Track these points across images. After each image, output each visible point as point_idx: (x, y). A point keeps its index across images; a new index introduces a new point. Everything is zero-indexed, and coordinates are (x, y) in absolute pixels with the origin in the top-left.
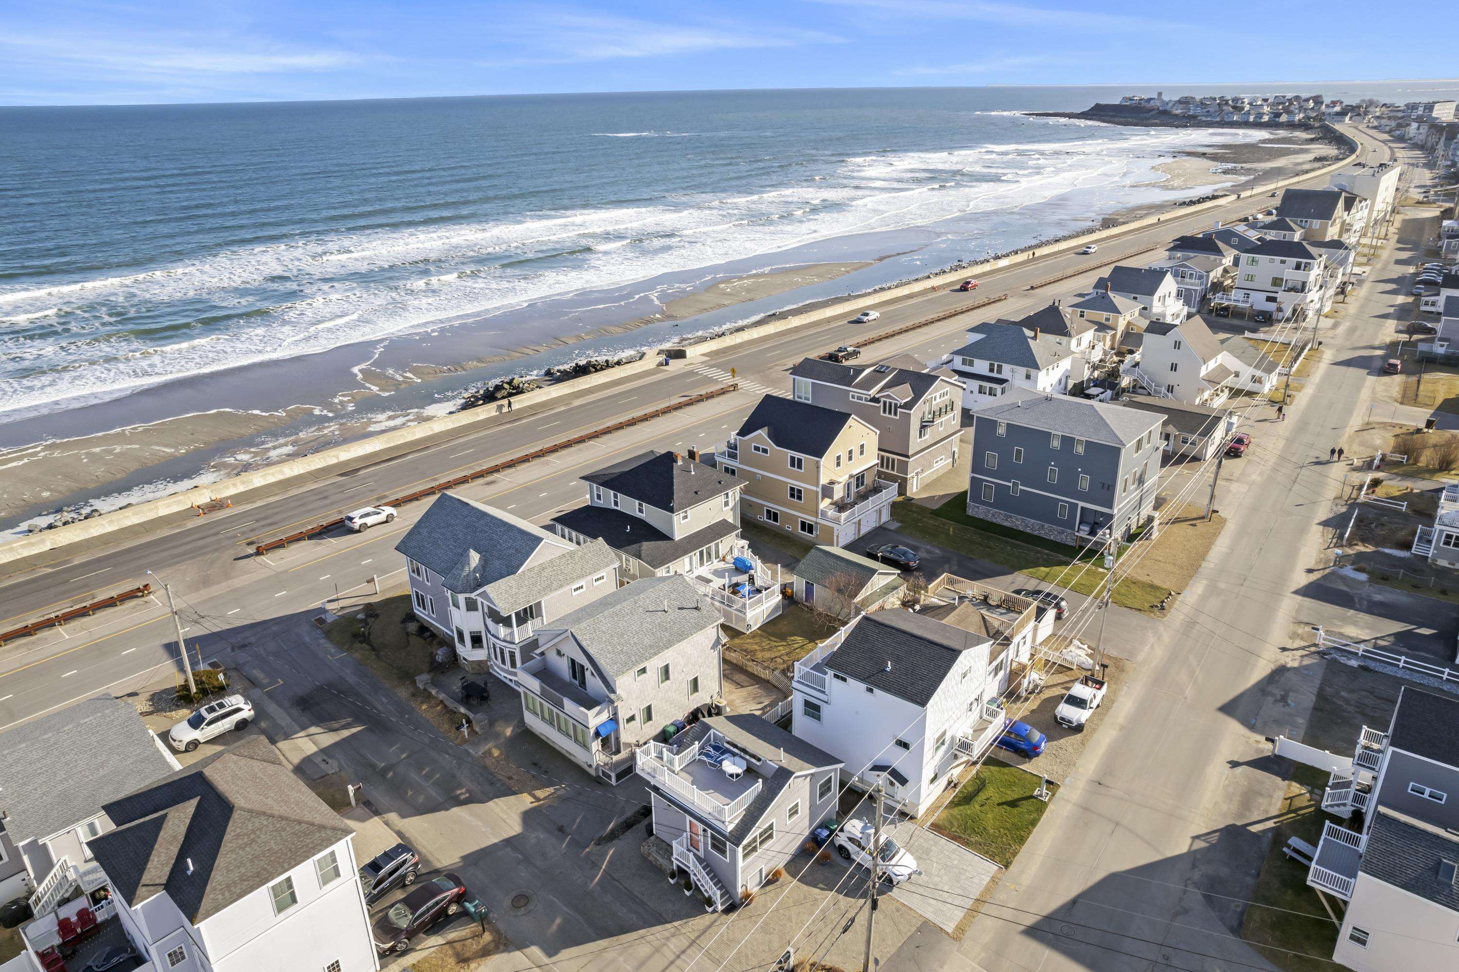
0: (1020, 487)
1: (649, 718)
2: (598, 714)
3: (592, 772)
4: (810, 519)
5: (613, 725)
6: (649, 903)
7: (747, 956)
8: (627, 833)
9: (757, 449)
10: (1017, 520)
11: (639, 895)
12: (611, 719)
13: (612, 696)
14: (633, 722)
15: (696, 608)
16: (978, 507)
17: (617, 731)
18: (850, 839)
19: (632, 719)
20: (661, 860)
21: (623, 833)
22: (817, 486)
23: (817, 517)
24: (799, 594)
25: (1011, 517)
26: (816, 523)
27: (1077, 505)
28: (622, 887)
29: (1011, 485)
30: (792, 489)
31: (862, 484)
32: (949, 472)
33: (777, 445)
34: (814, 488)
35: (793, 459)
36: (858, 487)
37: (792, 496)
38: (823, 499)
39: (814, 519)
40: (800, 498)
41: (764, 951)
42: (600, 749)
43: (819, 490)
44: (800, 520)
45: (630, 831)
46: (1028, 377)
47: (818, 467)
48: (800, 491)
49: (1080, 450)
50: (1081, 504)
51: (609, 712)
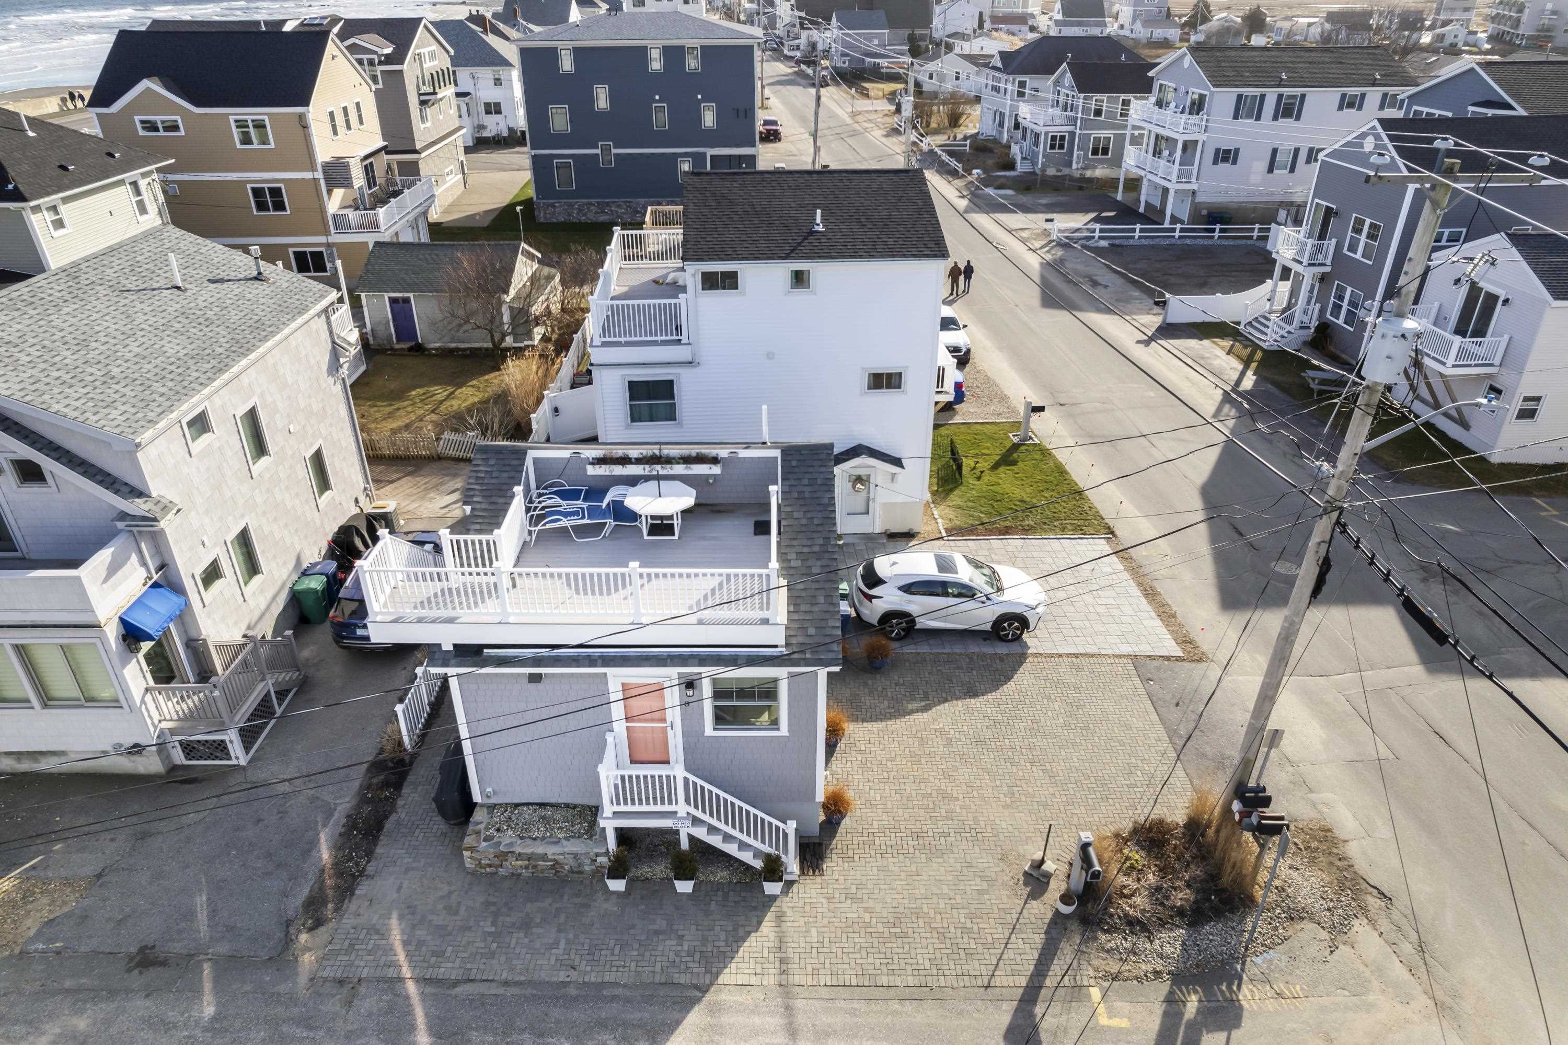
0: (614, 151)
1: (252, 567)
2: (113, 568)
3: (150, 764)
4: (311, 241)
5: (165, 604)
6: (609, 977)
7: (965, 930)
8: (379, 850)
9: (151, 126)
10: (619, 206)
11: (562, 977)
12: (155, 585)
13: (137, 507)
14: (218, 585)
15: (256, 278)
16: (553, 206)
17: (184, 616)
18: (909, 589)
19: (212, 574)
20: (551, 851)
21: (369, 854)
22: (313, 168)
23: (327, 233)
24: (381, 330)
25: (608, 204)
26: (329, 245)
27: (705, 154)
28: (494, 990)
29: (598, 151)
30: (257, 192)
31: (375, 185)
32: (463, 193)
33: (198, 105)
34: (308, 175)
35: (241, 124)
36: (370, 188)
37: (261, 206)
38: (330, 192)
39: (322, 239)
40: (280, 206)
41: (980, 892)
42: (151, 683)
43: (319, 175)
44: (291, 250)
45: (383, 840)
46: (498, 82)
47: (305, 127)
48: (275, 192)
49: (693, 63)
50: (710, 152)
51: (144, 564)
